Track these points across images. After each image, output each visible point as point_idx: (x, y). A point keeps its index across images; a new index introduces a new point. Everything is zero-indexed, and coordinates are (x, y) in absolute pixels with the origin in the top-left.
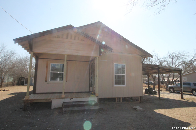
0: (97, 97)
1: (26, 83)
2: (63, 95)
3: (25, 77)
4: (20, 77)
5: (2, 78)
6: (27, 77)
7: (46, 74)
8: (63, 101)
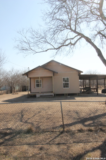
0: (54, 93)
1: (27, 89)
2: (40, 93)
3: (26, 86)
4: (23, 85)
5: (14, 87)
6: (27, 85)
7: (34, 85)
8: (40, 95)
